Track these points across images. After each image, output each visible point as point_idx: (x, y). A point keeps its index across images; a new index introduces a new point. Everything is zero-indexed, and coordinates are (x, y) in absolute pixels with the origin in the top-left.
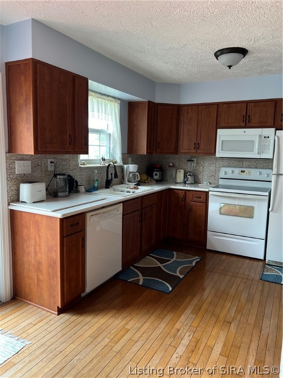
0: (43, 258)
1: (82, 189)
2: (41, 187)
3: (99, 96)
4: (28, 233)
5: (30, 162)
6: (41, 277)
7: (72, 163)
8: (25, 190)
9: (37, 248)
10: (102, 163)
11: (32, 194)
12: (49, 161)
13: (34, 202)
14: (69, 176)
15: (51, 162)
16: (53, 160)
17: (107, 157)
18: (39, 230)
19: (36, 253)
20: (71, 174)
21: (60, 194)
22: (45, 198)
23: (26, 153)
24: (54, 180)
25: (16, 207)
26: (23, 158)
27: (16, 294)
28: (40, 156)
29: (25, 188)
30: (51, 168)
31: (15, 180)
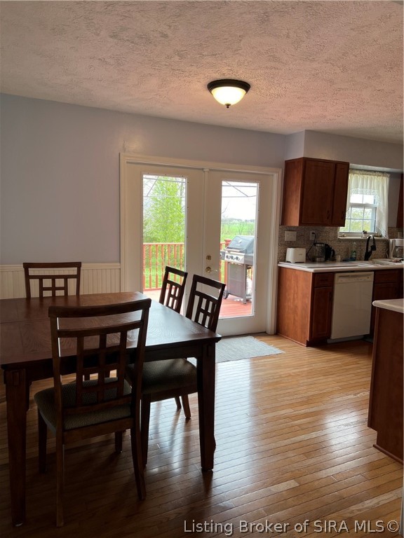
0: (299, 303)
1: (339, 258)
2: (303, 251)
3: (365, 172)
5: (295, 233)
6: (296, 318)
7: (332, 234)
8: (290, 252)
9: (295, 295)
10: (363, 236)
11: (295, 255)
12: (311, 232)
13: (296, 263)
14: (326, 245)
15: (313, 233)
17: (369, 231)
18: (297, 282)
19: (294, 299)
20: (330, 244)
21: (317, 259)
22: (304, 260)
23: (293, 225)
24: (314, 247)
25: (283, 265)
26: (291, 229)
27: (279, 331)
28: (303, 227)
29: (290, 251)
30: (312, 238)
31: (284, 245)
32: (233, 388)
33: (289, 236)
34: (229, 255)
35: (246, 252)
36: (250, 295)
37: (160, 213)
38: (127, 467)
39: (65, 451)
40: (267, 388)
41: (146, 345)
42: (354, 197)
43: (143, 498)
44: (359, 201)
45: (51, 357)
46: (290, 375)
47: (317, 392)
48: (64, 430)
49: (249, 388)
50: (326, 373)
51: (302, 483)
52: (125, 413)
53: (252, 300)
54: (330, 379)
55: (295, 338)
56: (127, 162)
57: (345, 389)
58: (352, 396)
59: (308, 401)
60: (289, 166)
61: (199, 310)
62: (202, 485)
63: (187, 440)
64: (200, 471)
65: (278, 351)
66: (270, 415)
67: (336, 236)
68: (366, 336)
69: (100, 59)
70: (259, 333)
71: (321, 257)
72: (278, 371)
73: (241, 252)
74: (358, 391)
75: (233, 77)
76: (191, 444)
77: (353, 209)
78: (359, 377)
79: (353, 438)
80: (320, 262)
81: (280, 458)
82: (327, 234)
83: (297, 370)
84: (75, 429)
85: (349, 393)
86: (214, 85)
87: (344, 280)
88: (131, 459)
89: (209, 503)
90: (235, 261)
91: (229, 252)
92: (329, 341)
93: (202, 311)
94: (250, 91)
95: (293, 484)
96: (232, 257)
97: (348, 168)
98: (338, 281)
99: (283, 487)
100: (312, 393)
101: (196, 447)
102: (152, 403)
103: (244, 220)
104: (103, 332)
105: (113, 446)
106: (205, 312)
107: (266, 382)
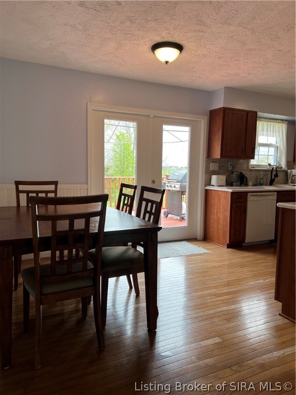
0: (221, 216)
1: (250, 183)
2: (223, 178)
4: (214, 201)
5: (218, 164)
6: (219, 227)
7: (245, 166)
9: (218, 210)
10: (269, 167)
11: (218, 180)
12: (230, 164)
13: (219, 186)
14: (241, 173)
16: (232, 163)
17: (272, 164)
18: (220, 200)
19: (217, 213)
20: (244, 173)
21: (234, 184)
22: (225, 184)
23: (216, 157)
24: (232, 175)
25: (209, 188)
26: (214, 161)
27: (206, 238)
28: (224, 160)
29: (214, 178)
30: (230, 168)
31: (209, 173)
32: (172, 275)
33: (213, 166)
34: (169, 185)
35: (181, 181)
36: (184, 214)
37: (119, 160)
38: (91, 328)
39: (42, 317)
40: (197, 275)
41: (105, 231)
42: (261, 139)
43: (102, 349)
44: (265, 142)
45: (32, 237)
46: (214, 267)
47: (235, 278)
48: (42, 294)
49: (184, 275)
50: (242, 266)
51: (225, 339)
52: (89, 283)
53: (185, 218)
54: (245, 270)
55: (219, 242)
56: (93, 110)
57: (256, 276)
58: (262, 281)
59: (228, 284)
60: (213, 114)
61: (146, 211)
62: (148, 341)
63: (137, 310)
64: (146, 331)
65: (206, 251)
66: (200, 293)
67: (248, 167)
68: (271, 241)
69: (71, 26)
70: (191, 239)
71: (237, 182)
72: (206, 264)
73: (177, 182)
74: (266, 278)
75: (170, 40)
76: (140, 313)
77: (260, 148)
78: (267, 268)
79: (263, 309)
80: (236, 186)
81: (208, 322)
82: (241, 166)
83: (220, 264)
84: (50, 293)
85: (260, 278)
86: (156, 47)
87: (255, 198)
88: (94, 323)
89: (153, 353)
90: (173, 189)
91: (169, 182)
92: (244, 244)
93: (148, 212)
94: (183, 52)
95: (217, 340)
96: (171, 186)
97: (256, 117)
98: (250, 198)
99: (210, 342)
100: (232, 279)
101: (143, 315)
102: (109, 279)
103: (180, 167)
104: (72, 218)
105: (80, 314)
106: (150, 213)
107: (196, 271)
